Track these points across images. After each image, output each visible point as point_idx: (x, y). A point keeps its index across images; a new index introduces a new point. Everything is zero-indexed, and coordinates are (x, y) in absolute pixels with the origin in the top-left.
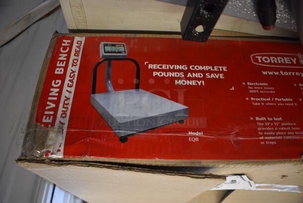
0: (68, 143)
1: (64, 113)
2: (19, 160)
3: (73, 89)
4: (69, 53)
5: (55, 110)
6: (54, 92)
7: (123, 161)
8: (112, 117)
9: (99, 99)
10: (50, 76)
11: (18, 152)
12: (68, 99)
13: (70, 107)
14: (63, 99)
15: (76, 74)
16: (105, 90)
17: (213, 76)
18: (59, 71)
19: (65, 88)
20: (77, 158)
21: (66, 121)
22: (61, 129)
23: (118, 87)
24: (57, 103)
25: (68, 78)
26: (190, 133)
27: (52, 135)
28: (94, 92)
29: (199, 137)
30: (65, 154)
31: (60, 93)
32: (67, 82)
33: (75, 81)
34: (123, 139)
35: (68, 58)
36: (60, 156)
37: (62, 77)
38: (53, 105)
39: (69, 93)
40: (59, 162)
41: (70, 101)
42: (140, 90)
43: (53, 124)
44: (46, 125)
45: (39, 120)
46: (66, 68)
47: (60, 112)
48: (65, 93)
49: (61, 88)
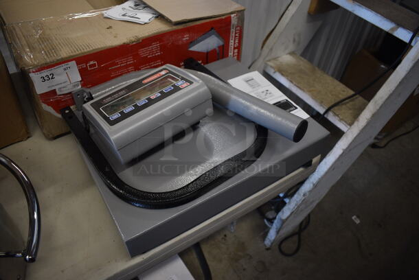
0: (230, 22)
1: (233, 33)
2: (243, 10)
3: (230, 44)
5: (236, 33)
6: (237, 41)
7: (208, 20)
8: (217, 36)
9: (221, 43)
10: (239, 48)
11: (246, 13)
13: (231, 36)
14: (233, 39)
15: (230, 52)
16: (219, 47)
18: (236, 51)
19: (233, 44)
20: (225, 17)
21: (232, 30)
22: (233, 25)
23: (215, 50)
24: (236, 37)
25: (233, 49)
27: (236, 23)
28: (223, 46)
29: (184, 38)
30: (230, 17)
31: (235, 41)
32: (233, 47)
33: (230, 48)
34: (212, 28)
36: (232, 16)
37: (235, 48)
38: (237, 35)
39: (232, 42)
40: (232, 13)
41: (230, 39)
42: (206, 51)
43: (236, 27)
44: (238, 26)
45: (240, 28)
46: (234, 53)
48: (233, 41)
49: (235, 43)
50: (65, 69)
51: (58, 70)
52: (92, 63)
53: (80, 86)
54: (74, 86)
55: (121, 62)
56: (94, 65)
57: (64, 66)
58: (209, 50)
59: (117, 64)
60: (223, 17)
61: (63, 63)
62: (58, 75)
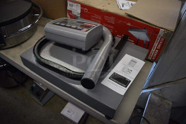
0: (158, 32)
1: (158, 40)
3: (154, 45)
4: (153, 55)
5: (160, 41)
6: (159, 46)
8: (146, 34)
9: (148, 40)
10: (160, 50)
12: (156, 43)
13: (156, 41)
14: (158, 43)
15: (153, 48)
16: (146, 41)
17: (120, 36)
18: (157, 51)
19: (156, 46)
20: (157, 28)
21: (158, 37)
22: (160, 36)
23: (143, 41)
24: (159, 43)
25: (155, 48)
26: (130, 25)
27: (162, 35)
28: (149, 42)
29: (128, 23)
30: (160, 30)
31: (158, 45)
32: (156, 47)
33: (153, 47)
34: (145, 29)
35: (154, 54)
36: (161, 30)
37: (156, 49)
38: (160, 42)
39: (156, 44)
40: (162, 28)
41: (156, 42)
42: (138, 38)
43: (161, 38)
44: (163, 38)
45: (165, 40)
46: (155, 51)
47: (159, 40)
48: (157, 44)
49: (157, 46)
50: (77, 6)
51: (75, 5)
52: (86, 9)
53: (79, 15)
54: (78, 14)
55: (96, 16)
56: (86, 10)
57: (77, 4)
58: (140, 39)
59: (94, 16)
60: (155, 27)
61: (77, 3)
62: (74, 6)
